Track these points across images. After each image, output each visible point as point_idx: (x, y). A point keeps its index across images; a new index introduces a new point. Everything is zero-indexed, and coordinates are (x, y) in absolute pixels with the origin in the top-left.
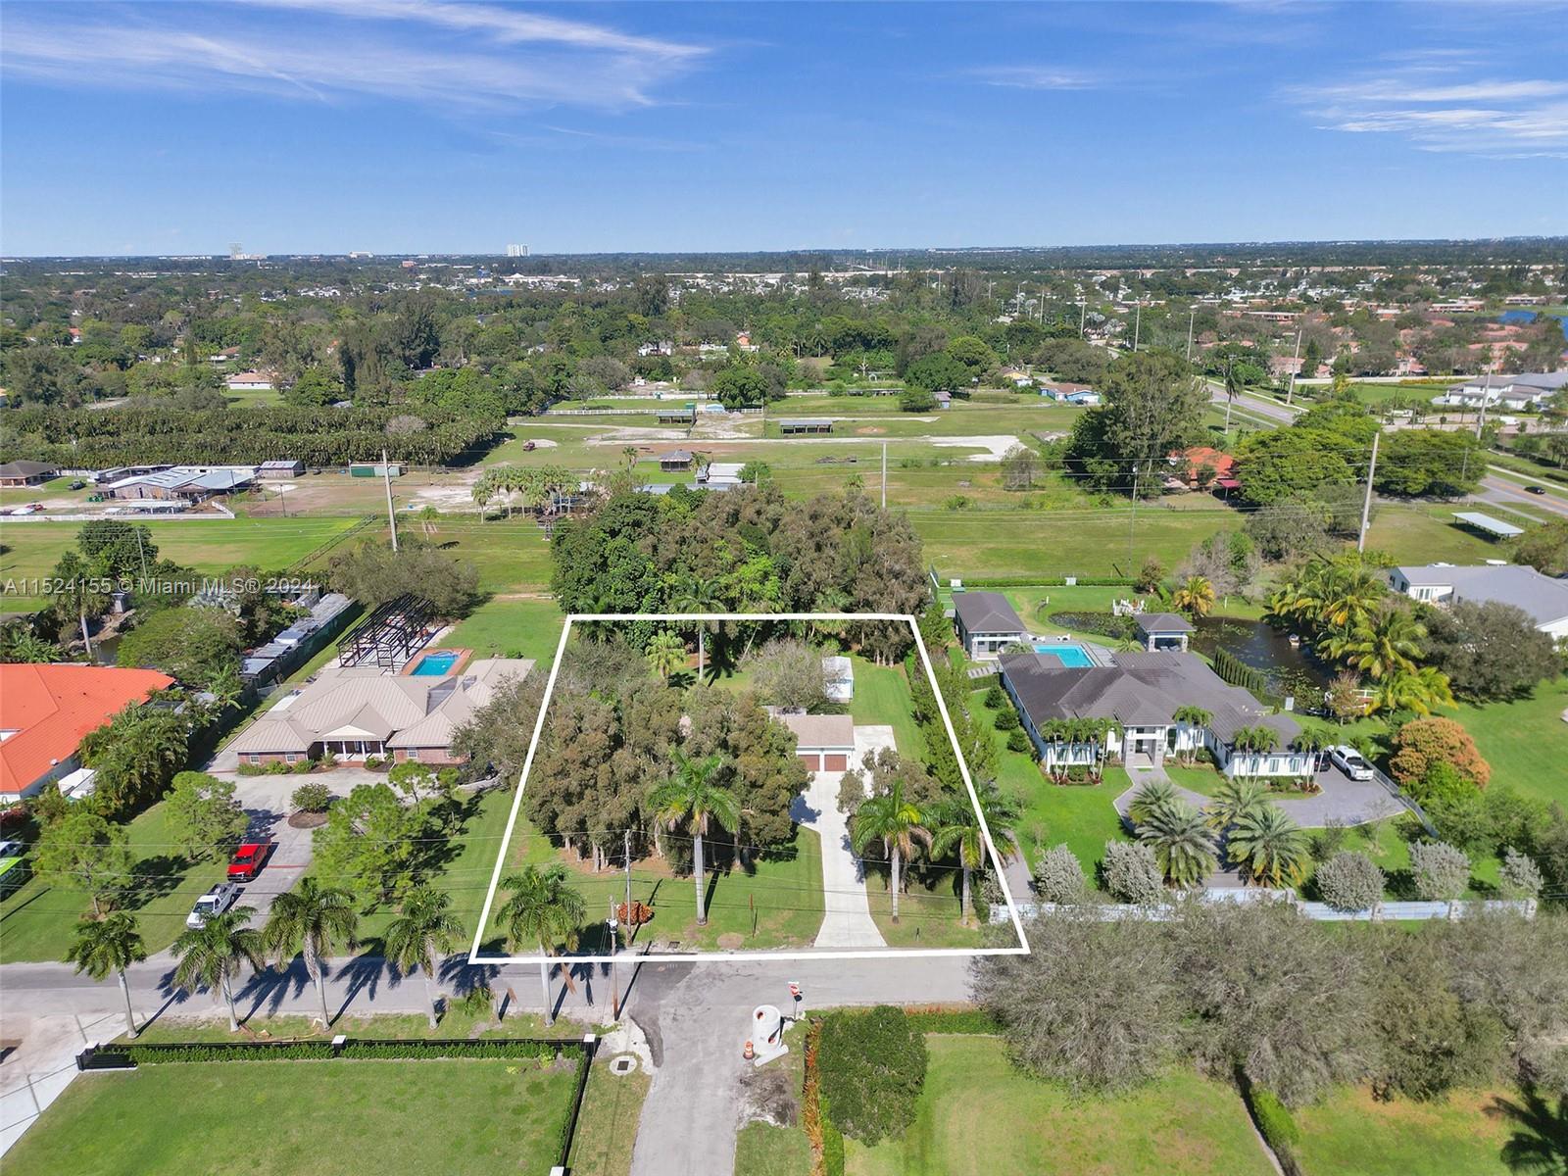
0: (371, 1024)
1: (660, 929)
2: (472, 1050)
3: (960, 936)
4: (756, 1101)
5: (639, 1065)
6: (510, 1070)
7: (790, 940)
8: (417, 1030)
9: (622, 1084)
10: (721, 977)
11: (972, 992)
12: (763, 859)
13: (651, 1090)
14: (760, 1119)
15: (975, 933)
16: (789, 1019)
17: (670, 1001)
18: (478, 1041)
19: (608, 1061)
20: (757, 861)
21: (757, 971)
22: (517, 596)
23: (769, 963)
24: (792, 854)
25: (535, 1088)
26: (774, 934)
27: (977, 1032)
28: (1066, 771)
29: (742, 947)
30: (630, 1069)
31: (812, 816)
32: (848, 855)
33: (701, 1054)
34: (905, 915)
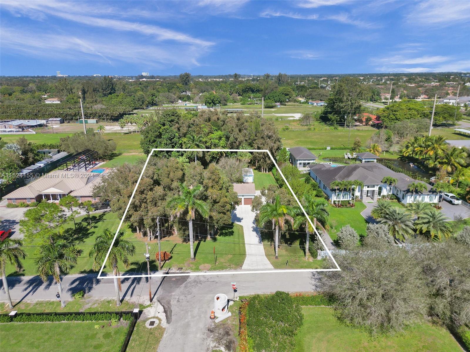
0: (34, 306)
1: (174, 263)
2: (79, 317)
3: (305, 264)
4: (216, 340)
5: (160, 323)
6: (96, 327)
7: (231, 266)
8: (55, 308)
9: (151, 332)
10: (200, 282)
11: (314, 287)
12: (220, 235)
13: (165, 335)
14: (218, 349)
15: (311, 263)
16: (231, 300)
17: (177, 293)
18: (82, 313)
19: (145, 321)
20: (217, 236)
21: (217, 280)
22: (131, 154)
23: (222, 276)
24: (232, 233)
25: (107, 335)
26: (224, 264)
27: (319, 305)
28: (340, 203)
29: (210, 270)
30: (155, 325)
31: (239, 220)
32: (255, 233)
33: (190, 317)
34: (281, 256)
